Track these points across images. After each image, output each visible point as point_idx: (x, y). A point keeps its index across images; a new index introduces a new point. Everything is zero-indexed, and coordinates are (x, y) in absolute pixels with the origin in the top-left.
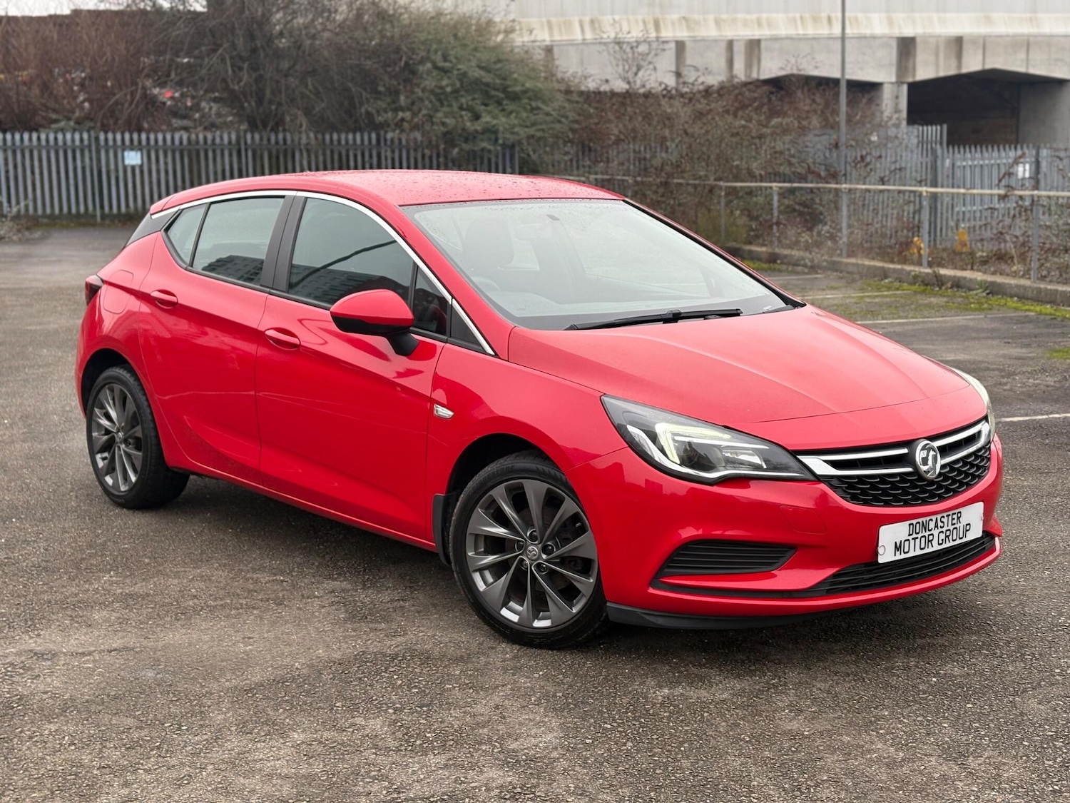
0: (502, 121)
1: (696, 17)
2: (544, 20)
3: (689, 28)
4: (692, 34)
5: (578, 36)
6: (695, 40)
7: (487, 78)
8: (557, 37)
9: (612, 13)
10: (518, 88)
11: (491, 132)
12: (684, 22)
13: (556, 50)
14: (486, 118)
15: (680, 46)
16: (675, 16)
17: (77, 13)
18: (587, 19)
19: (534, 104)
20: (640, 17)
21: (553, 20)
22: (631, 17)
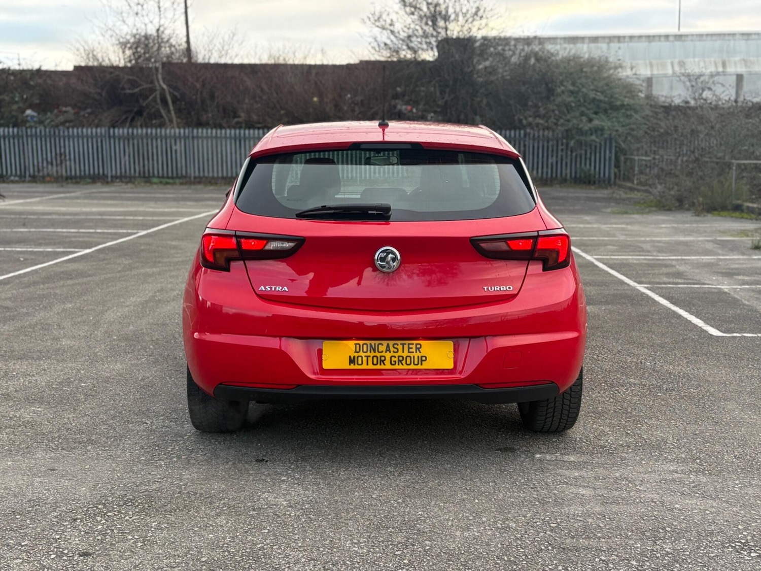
0: (607, 124)
1: (752, 59)
2: (648, 62)
3: (746, 66)
4: (748, 70)
5: (670, 71)
6: (750, 74)
7: (600, 97)
8: (655, 72)
9: (694, 57)
10: (618, 103)
11: (599, 130)
12: (743, 62)
13: (654, 80)
14: (596, 122)
15: (740, 78)
16: (737, 59)
17: (361, 62)
18: (676, 61)
19: (628, 113)
20: (713, 59)
21: (654, 62)
22: (706, 59)
